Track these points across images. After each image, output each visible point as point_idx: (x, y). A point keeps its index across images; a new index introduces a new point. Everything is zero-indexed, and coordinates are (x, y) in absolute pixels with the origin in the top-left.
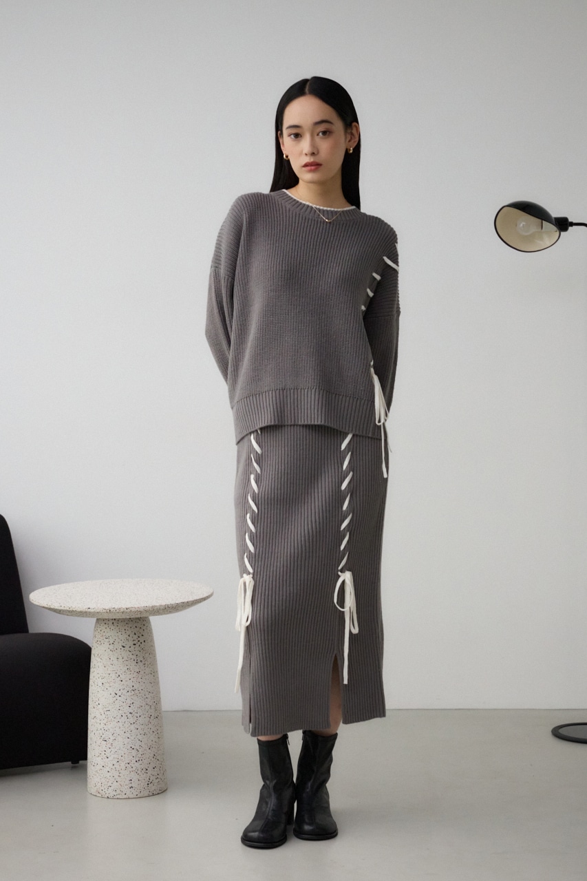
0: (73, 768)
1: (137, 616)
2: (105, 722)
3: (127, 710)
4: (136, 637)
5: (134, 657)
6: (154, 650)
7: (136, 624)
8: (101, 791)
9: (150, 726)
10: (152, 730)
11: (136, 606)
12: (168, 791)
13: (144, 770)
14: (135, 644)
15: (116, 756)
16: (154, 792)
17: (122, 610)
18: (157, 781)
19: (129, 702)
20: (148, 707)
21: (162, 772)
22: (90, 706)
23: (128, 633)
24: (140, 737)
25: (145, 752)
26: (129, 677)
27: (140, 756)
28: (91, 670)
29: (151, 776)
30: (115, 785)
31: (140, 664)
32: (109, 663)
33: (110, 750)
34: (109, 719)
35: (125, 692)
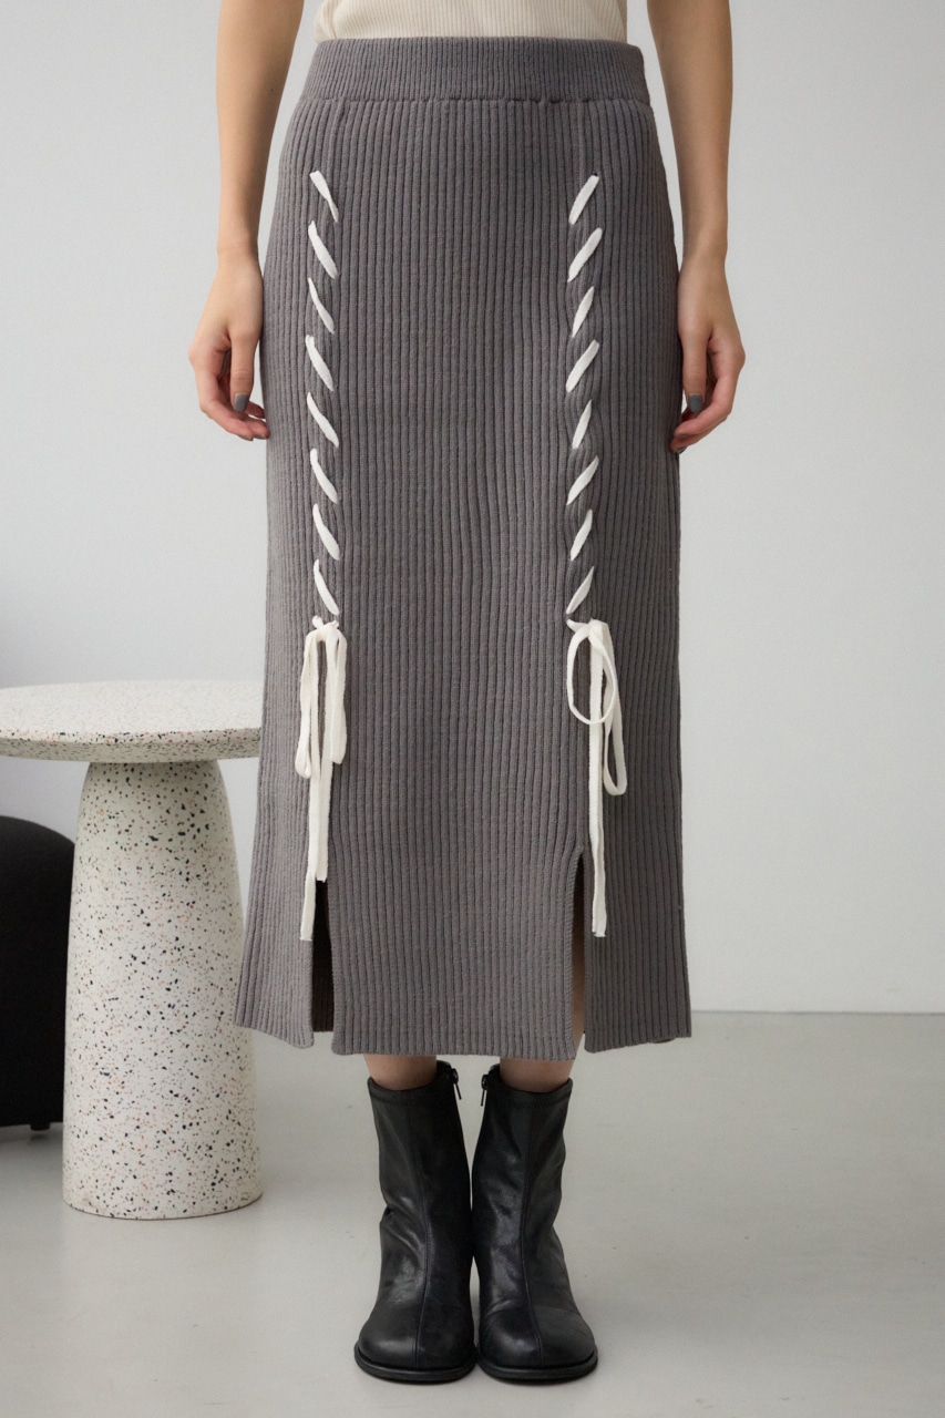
0: (35, 1139)
1: (187, 758)
2: (105, 1027)
3: (162, 998)
4: (185, 815)
5: (181, 865)
6: (232, 851)
7: (186, 784)
8: (94, 1201)
9: (219, 1039)
10: (224, 1050)
11: (184, 730)
12: (263, 1201)
13: (204, 1148)
14: (182, 834)
15: (133, 1113)
16: (229, 1205)
17: (147, 740)
18: (238, 1174)
19: (167, 977)
20: (214, 993)
21: (249, 1154)
22: (70, 989)
23: (166, 804)
24: (194, 1067)
25: (207, 1103)
26: (167, 914)
27: (194, 1113)
28: (75, 898)
29: (221, 1164)
30: (130, 1186)
31: (198, 884)
32: (117, 881)
33: (117, 1098)
34: (117, 1021)
35: (156, 952)
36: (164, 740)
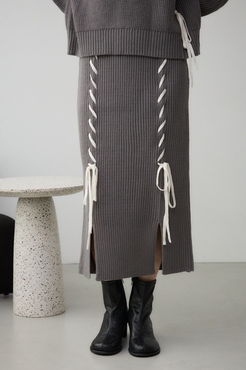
0: (5, 298)
1: (45, 196)
2: (24, 267)
3: (39, 259)
4: (44, 211)
5: (43, 224)
6: (56, 220)
7: (44, 203)
8: (22, 313)
9: (54, 270)
10: (55, 273)
11: (44, 189)
12: (66, 312)
13: (50, 299)
14: (43, 216)
15: (32, 289)
16: (57, 313)
17: (34, 191)
18: (59, 305)
19: (40, 254)
20: (52, 258)
21: (62, 300)
22: (14, 257)
23: (39, 208)
24: (47, 277)
25: (51, 287)
26: (41, 237)
27: (47, 289)
28: (15, 233)
29: (55, 303)
30: (31, 309)
31: (48, 229)
32: (27, 229)
33: (27, 286)
34: (27, 265)
35: (37, 247)
36: (39, 191)
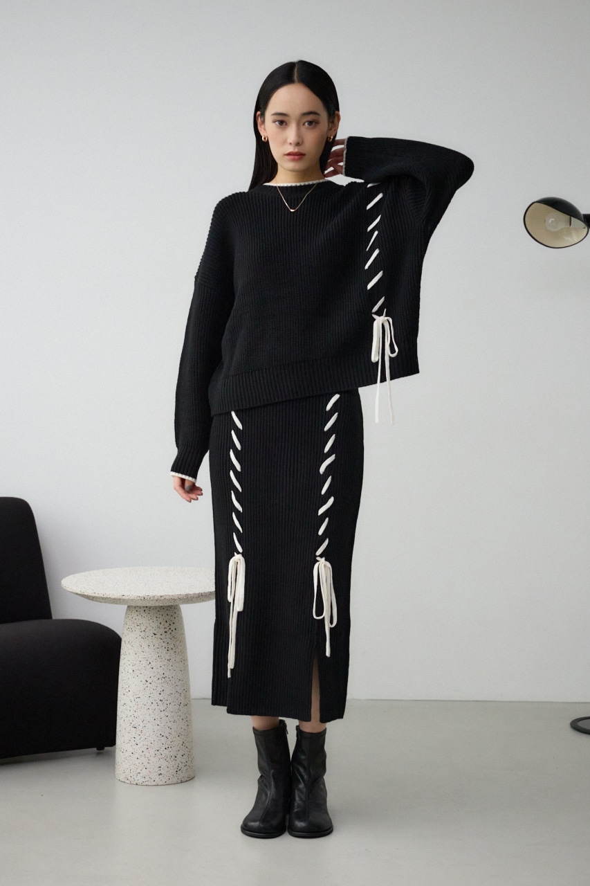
1: (170, 604)
2: (135, 709)
3: (158, 697)
4: (167, 625)
5: (165, 645)
6: (184, 638)
7: (167, 612)
8: (129, 778)
9: (180, 713)
10: (181, 718)
11: (170, 594)
12: (195, 778)
13: (173, 757)
14: (166, 632)
15: (145, 743)
16: (183, 780)
17: (156, 598)
18: (186, 767)
19: (159, 689)
20: (177, 695)
21: (190, 759)
22: (119, 693)
23: (160, 620)
24: (169, 724)
25: (175, 739)
26: (160, 664)
27: (169, 743)
28: (122, 657)
29: (180, 763)
30: (144, 772)
31: (171, 651)
32: (140, 651)
33: (139, 737)
34: (140, 706)
35: (155, 679)
36: (163, 598)
